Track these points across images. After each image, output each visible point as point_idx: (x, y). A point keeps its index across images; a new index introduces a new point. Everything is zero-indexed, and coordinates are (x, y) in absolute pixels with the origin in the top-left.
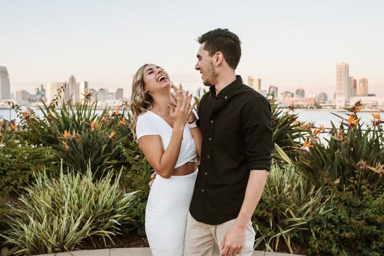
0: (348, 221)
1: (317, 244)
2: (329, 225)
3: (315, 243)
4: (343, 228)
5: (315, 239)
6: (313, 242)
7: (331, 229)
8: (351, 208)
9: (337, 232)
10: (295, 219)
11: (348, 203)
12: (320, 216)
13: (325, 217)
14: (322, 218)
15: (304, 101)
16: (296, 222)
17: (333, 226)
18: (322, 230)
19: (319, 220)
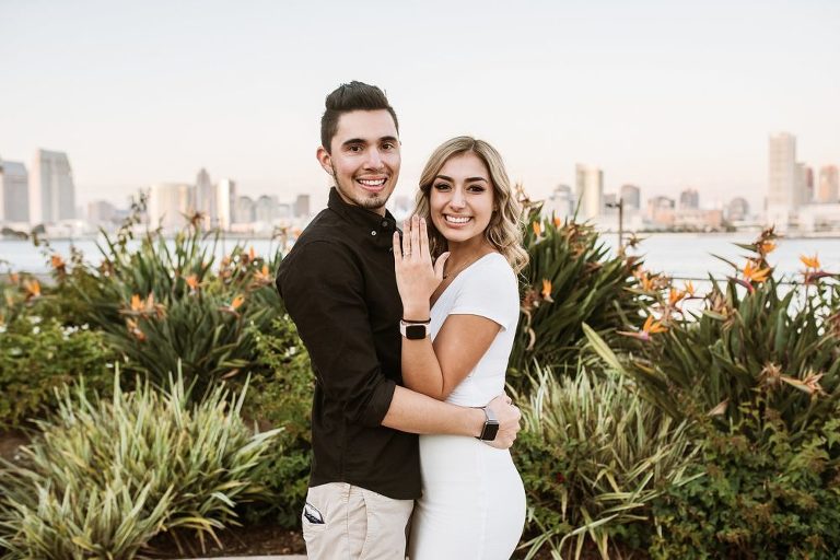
0: (733, 503)
1: (666, 554)
2: (693, 510)
3: (661, 551)
4: (723, 519)
5: (662, 541)
6: (658, 547)
7: (697, 520)
8: (744, 472)
9: (710, 528)
10: (619, 494)
11: (737, 459)
12: (675, 489)
13: (686, 491)
14: (677, 494)
15: (697, 216)
16: (619, 502)
17: (701, 513)
18: (678, 520)
19: (671, 496)
